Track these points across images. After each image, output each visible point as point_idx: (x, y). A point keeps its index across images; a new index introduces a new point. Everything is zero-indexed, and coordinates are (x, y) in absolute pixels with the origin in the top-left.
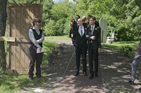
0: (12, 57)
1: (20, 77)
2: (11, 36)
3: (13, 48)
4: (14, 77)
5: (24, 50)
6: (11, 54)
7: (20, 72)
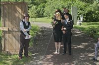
0: (6, 42)
1: (13, 57)
2: (5, 26)
3: (7, 35)
4: (8, 57)
5: (15, 37)
6: (5, 39)
7: (12, 53)
